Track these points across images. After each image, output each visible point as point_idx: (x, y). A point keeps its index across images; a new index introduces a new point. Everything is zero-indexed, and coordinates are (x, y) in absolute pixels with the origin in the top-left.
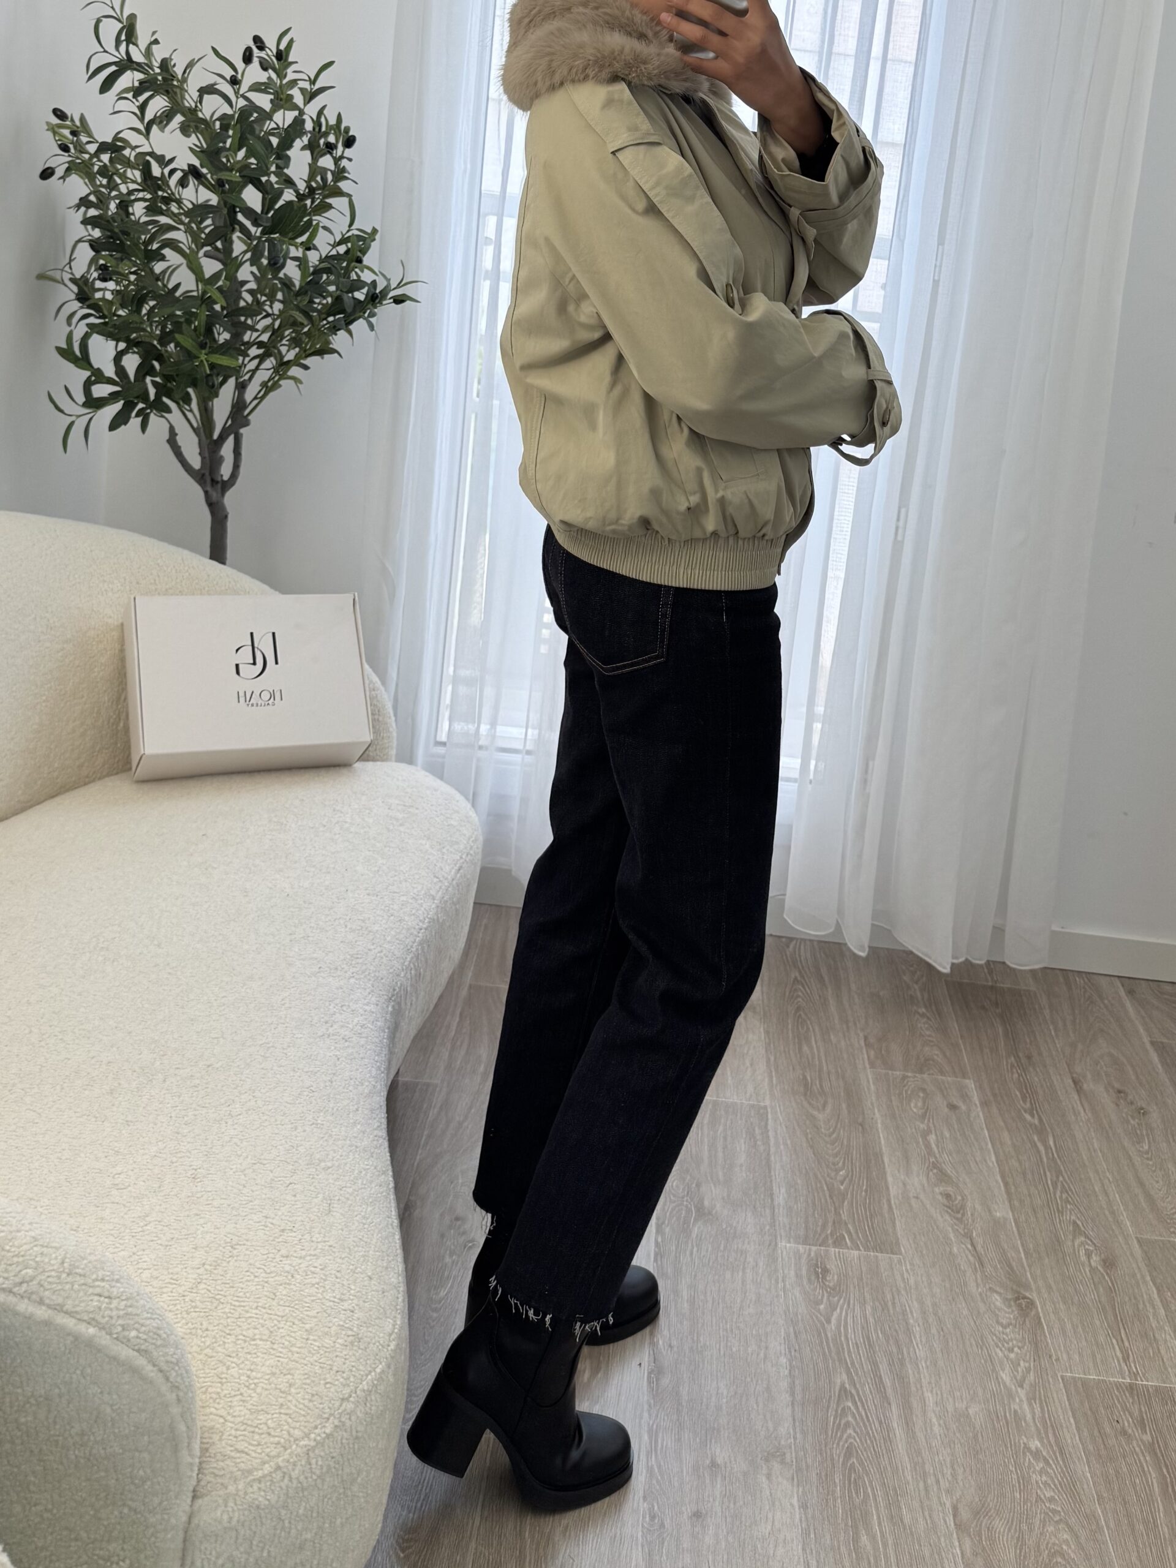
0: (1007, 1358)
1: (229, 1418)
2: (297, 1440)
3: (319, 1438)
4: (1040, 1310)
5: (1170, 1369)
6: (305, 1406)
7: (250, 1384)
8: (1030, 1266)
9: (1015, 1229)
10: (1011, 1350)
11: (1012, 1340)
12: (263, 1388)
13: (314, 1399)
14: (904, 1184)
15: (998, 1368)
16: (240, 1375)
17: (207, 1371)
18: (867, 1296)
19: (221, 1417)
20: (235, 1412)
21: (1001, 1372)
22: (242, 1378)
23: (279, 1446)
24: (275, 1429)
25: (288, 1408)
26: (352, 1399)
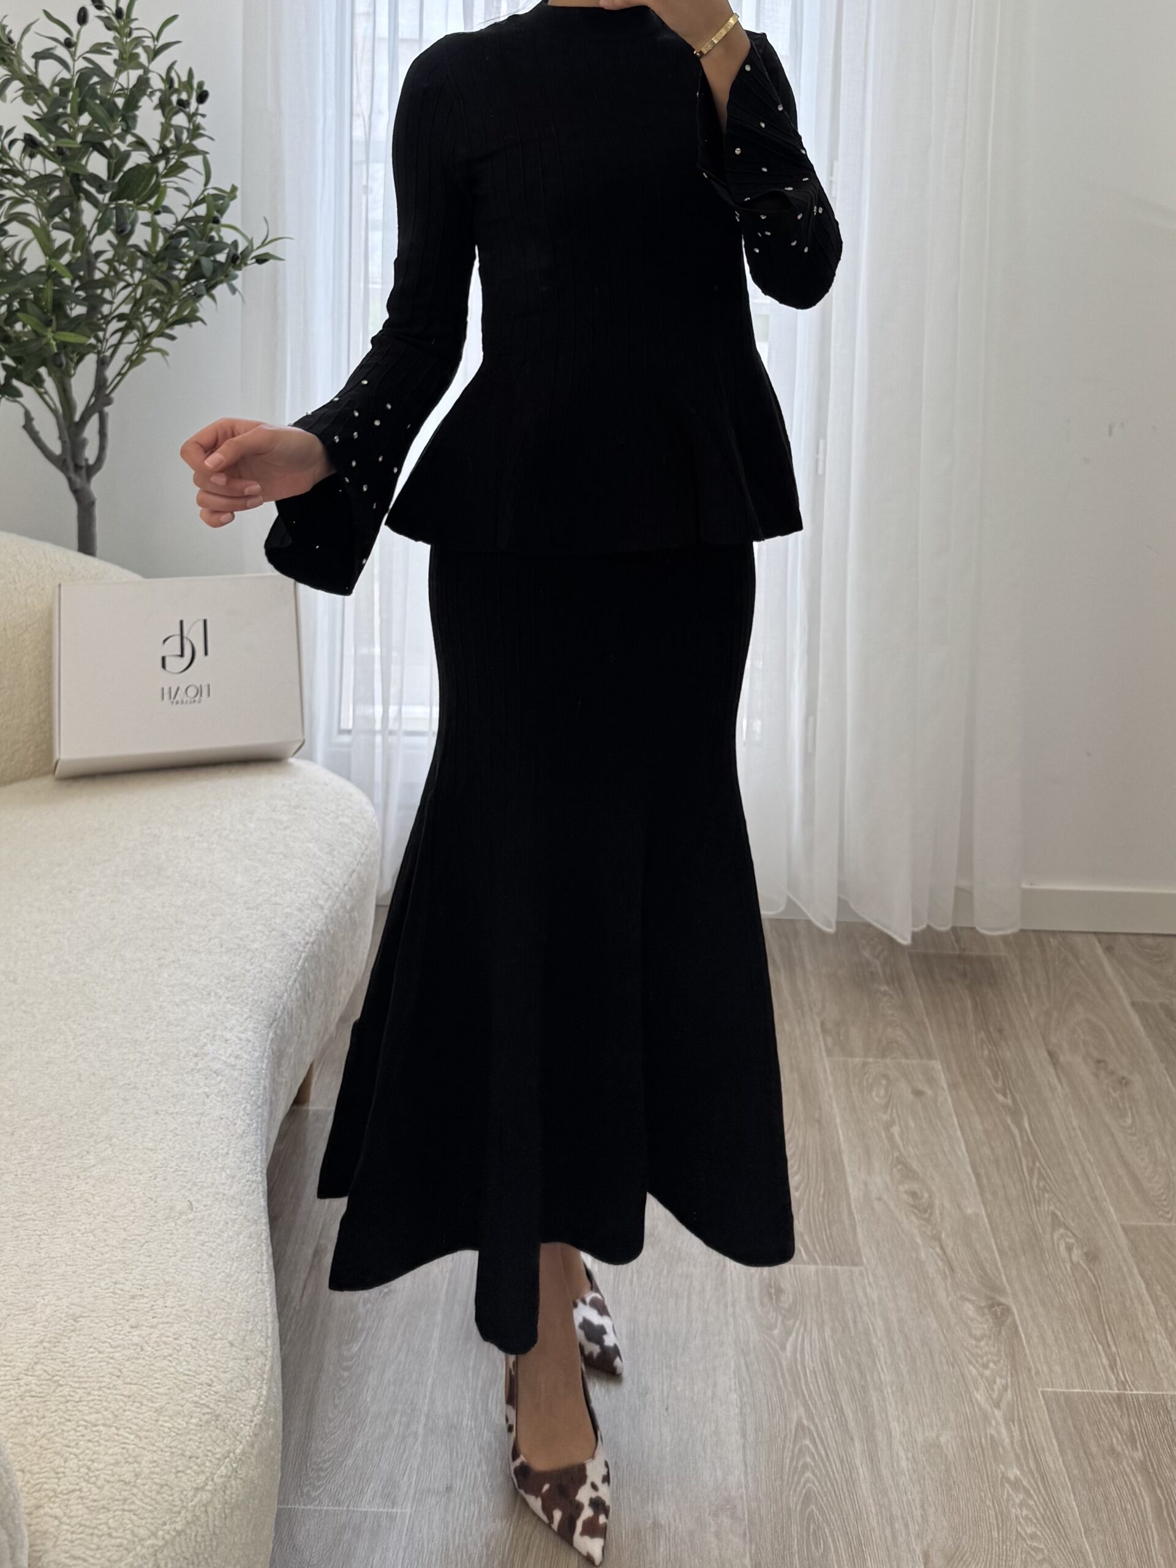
0: (982, 1375)
1: (64, 1519)
2: (143, 1540)
3: (167, 1537)
4: (1017, 1316)
5: (1162, 1375)
6: (152, 1499)
7: (90, 1477)
8: (1004, 1267)
9: (988, 1226)
10: (985, 1366)
11: (986, 1354)
12: (105, 1479)
13: (163, 1490)
14: (866, 1184)
15: (971, 1387)
16: (80, 1467)
17: (43, 1465)
18: (826, 1316)
19: (56, 1518)
20: (71, 1511)
21: (975, 1392)
22: (82, 1470)
23: (121, 1549)
24: (116, 1529)
25: (133, 1503)
26: (208, 1488)
